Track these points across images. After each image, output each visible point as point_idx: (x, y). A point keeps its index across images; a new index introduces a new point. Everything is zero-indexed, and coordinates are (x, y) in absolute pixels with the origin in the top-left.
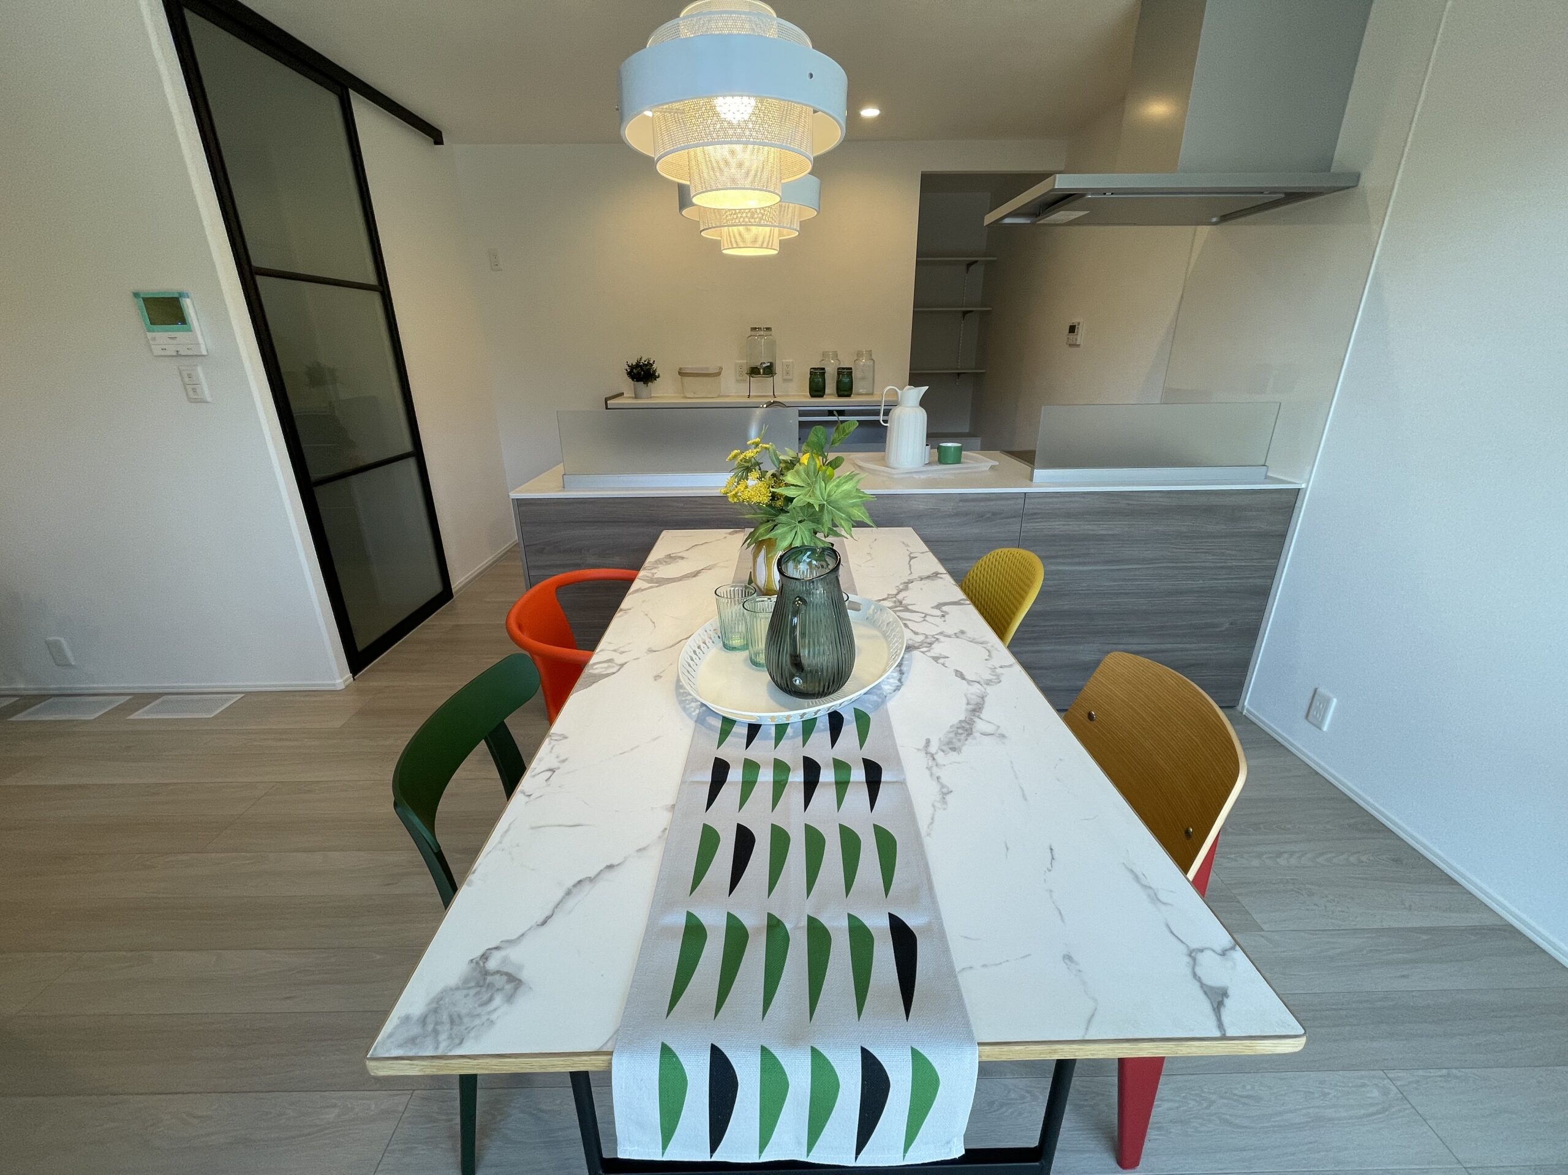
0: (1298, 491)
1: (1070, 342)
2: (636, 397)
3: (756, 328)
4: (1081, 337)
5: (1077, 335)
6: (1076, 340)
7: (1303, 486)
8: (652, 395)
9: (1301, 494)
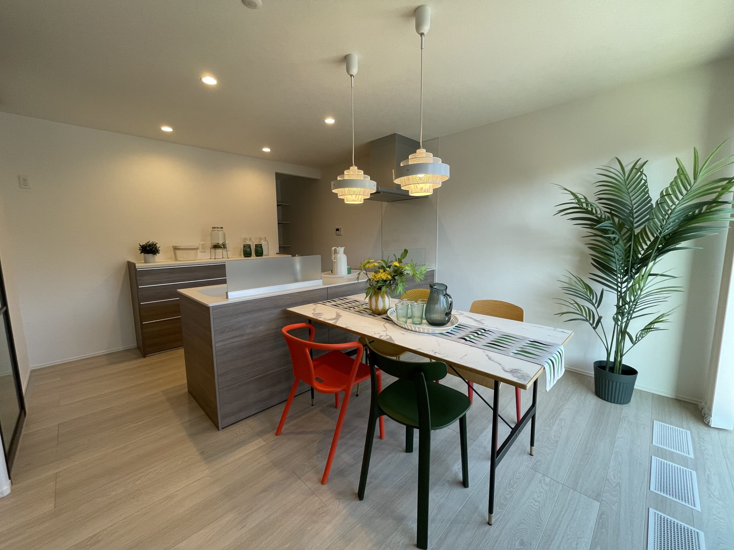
0: (434, 270)
1: (337, 234)
2: (146, 262)
3: (215, 227)
4: (342, 232)
5: (341, 232)
6: (340, 233)
7: (435, 269)
8: (156, 261)
9: (435, 271)
